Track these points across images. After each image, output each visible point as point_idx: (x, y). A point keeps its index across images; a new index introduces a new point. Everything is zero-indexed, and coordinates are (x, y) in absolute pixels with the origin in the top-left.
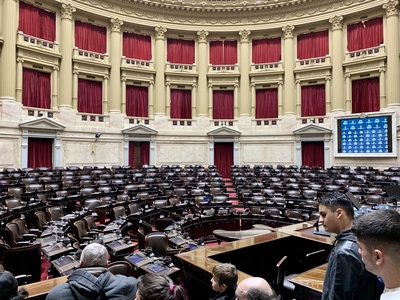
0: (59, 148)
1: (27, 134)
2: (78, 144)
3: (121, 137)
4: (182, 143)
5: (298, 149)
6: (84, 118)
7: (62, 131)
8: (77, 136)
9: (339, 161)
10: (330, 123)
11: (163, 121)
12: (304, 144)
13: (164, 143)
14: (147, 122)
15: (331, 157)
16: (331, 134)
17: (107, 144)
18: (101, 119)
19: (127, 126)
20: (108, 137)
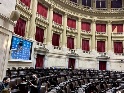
1: (99, 60)
7: (109, 59)
18: (123, 55)
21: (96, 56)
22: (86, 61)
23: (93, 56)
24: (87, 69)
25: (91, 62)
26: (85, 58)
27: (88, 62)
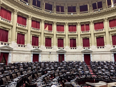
0: (40, 56)
1: (33, 53)
2: (45, 55)
3: (56, 53)
4: (74, 54)
5: (112, 56)
6: (47, 48)
7: (41, 52)
8: (45, 53)
11: (68, 48)
12: (115, 54)
13: (68, 54)
14: (63, 48)
17: (53, 55)
18: (51, 48)
19: (58, 50)
20: (53, 53)
21: (31, 50)
22: (20, 55)
23: (27, 50)
24: (22, 63)
25: (26, 55)
26: (19, 52)
27: (22, 55)
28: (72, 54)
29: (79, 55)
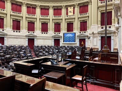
5: (53, 41)
9: (63, 44)
10: (61, 34)
12: (55, 40)
14: (3, 30)
15: (62, 43)
16: (62, 37)
28: (14, 38)
29: (22, 40)
